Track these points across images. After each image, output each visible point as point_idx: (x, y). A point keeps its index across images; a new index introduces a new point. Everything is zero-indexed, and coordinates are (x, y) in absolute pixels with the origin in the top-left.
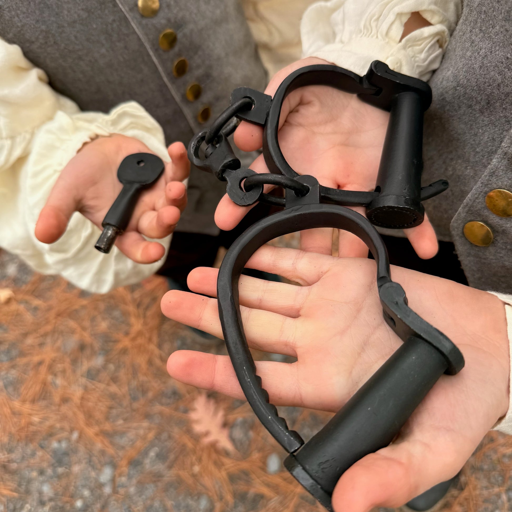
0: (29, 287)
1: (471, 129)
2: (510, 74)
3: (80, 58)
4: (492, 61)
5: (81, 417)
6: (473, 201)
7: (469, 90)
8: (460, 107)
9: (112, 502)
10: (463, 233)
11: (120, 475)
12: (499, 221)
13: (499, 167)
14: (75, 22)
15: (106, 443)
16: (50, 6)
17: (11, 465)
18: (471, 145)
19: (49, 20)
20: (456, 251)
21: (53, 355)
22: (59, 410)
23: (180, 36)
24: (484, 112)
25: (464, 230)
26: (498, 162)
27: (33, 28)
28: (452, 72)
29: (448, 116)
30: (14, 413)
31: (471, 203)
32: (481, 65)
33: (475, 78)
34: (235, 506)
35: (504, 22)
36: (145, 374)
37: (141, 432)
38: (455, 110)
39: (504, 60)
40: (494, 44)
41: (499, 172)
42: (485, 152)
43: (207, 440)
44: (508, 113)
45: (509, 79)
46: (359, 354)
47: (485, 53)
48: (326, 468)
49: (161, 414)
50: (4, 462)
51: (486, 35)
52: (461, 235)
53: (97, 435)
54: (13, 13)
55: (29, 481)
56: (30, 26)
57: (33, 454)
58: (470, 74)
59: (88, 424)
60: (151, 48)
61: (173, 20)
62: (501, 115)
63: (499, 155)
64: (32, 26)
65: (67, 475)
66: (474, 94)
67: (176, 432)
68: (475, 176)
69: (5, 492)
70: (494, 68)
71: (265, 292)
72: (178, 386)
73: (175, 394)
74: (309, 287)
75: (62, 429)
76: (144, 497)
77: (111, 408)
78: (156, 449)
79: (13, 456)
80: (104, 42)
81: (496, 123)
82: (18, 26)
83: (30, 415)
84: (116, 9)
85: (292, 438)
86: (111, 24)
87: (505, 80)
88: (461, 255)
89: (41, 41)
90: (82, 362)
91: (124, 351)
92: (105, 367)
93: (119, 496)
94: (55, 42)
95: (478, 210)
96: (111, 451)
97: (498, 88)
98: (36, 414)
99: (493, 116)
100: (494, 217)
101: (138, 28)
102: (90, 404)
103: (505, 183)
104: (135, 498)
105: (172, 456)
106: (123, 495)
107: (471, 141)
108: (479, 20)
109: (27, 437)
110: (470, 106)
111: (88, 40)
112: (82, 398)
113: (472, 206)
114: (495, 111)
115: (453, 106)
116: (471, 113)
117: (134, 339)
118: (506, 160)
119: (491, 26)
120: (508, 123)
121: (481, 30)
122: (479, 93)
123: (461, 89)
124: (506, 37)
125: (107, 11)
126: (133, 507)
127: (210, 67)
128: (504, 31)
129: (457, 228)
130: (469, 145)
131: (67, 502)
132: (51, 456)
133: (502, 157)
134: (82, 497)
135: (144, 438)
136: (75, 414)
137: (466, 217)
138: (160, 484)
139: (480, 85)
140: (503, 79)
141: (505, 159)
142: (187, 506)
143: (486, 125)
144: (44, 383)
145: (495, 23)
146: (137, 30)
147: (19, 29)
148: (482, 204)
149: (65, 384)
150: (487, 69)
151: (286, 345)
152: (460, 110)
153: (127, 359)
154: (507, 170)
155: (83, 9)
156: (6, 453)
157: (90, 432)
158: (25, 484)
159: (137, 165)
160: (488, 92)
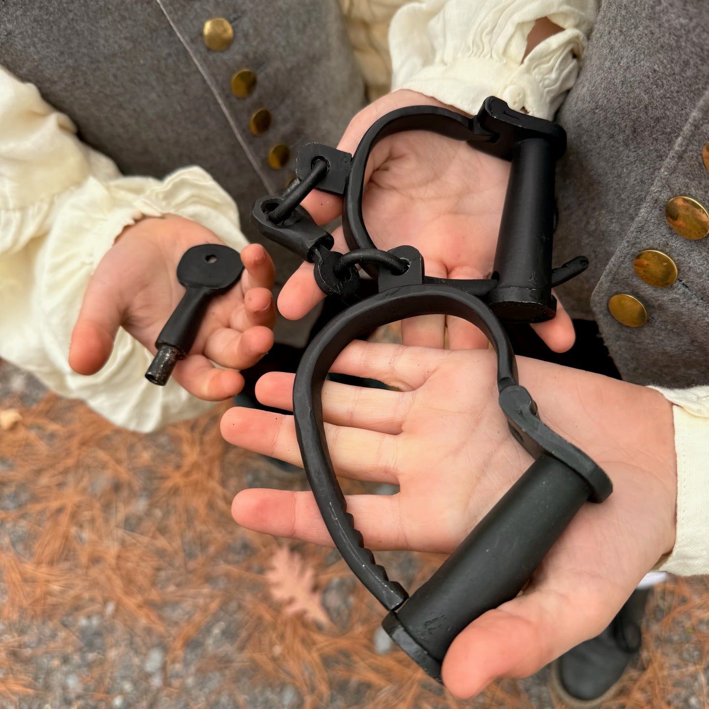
0: (42, 406)
1: (614, 168)
2: (658, 93)
3: (121, 106)
4: (636, 74)
5: (118, 582)
6: (617, 267)
7: (611, 114)
8: (599, 138)
9: (164, 699)
10: (608, 309)
11: (174, 661)
12: (653, 293)
13: (649, 219)
14: (114, 55)
15: (153, 617)
16: (80, 32)
17: (24, 650)
18: (615, 190)
19: (79, 52)
20: (601, 334)
21: (77, 499)
22: (86, 575)
23: (260, 77)
24: (629, 144)
25: (609, 305)
26: (648, 212)
27: (56, 63)
28: (588, 90)
29: (586, 150)
30: (25, 580)
31: (615, 269)
32: (622, 79)
33: (617, 98)
34: (332, 700)
35: (648, 21)
36: (204, 522)
37: (201, 601)
38: (593, 141)
39: (650, 74)
40: (637, 51)
41: (649, 226)
42: (631, 199)
43: (290, 610)
44: (660, 145)
45: (657, 99)
46: (478, 479)
47: (628, 64)
48: (434, 629)
49: (227, 575)
50: (13, 647)
51: (627, 39)
52: (606, 312)
53: (140, 607)
54: (28, 41)
55: (49, 672)
56: (52, 60)
57: (53, 636)
58: (610, 92)
59: (128, 593)
60: (220, 94)
61: (251, 56)
62: (651, 148)
63: (647, 202)
64: (55, 60)
65: (101, 663)
66: (617, 119)
67: (249, 599)
68: (621, 233)
69: (17, 688)
70: (639, 83)
71: (356, 403)
72: (250, 536)
73: (246, 548)
74: (412, 392)
75: (92, 600)
76: (207, 690)
77: (158, 569)
78: (222, 624)
79: (26, 639)
80: (154, 84)
81: (644, 159)
82: (34, 59)
83: (48, 581)
84: (172, 39)
85: (392, 592)
86: (165, 59)
87: (653, 100)
88: (607, 339)
89: (67, 81)
90: (116, 507)
91: (175, 491)
92: (148, 513)
93: (173, 690)
94: (85, 83)
95: (625, 278)
96: (160, 628)
97: (646, 111)
98: (57, 581)
99: (641, 150)
100: (646, 288)
101: (201, 65)
102: (130, 565)
103: (658, 241)
104: (195, 692)
105: (244, 634)
106: (177, 689)
107: (614, 184)
108: (619, 18)
109: (44, 612)
110: (612, 136)
111: (132, 80)
112: (119, 557)
113: (616, 273)
114: (643, 143)
115: (591, 136)
116: (613, 146)
117: (187, 474)
118: (658, 210)
119: (633, 26)
120: (661, 159)
121: (621, 31)
122: (623, 117)
123: (601, 112)
124: (652, 42)
125: (159, 42)
126: (192, 704)
127: (302, 121)
128: (649, 34)
129: (600, 303)
130: (613, 190)
131: (101, 700)
132: (78, 637)
133: (652, 205)
134: (122, 692)
135: (205, 609)
136: (109, 579)
137: (610, 288)
138: (227, 672)
139: (623, 107)
140: (651, 99)
141: (656, 208)
142: (266, 701)
143: (632, 162)
144: (66, 538)
145: (638, 22)
146: (200, 68)
147: (36, 64)
148: (630, 270)
149: (95, 538)
150: (631, 86)
151: (386, 471)
152: (600, 141)
153: (179, 502)
154: (659, 224)
155: (126, 38)
156: (16, 635)
157: (131, 603)
158: (43, 676)
159: (206, 261)
160: (633, 117)
